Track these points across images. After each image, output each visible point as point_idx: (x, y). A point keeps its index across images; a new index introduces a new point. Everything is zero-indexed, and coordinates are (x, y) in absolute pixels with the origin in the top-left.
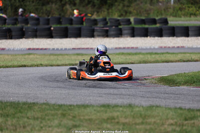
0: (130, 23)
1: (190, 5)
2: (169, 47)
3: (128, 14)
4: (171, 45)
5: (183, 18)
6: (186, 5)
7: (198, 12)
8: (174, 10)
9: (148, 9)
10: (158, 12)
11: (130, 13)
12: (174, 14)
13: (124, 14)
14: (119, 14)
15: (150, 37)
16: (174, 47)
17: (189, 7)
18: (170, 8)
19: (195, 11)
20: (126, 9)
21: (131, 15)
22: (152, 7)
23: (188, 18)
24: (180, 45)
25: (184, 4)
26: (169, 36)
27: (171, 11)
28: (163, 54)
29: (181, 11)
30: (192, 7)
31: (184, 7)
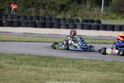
0: (79, 22)
1: (112, 13)
2: (104, 36)
3: (76, 16)
4: (105, 35)
5: (108, 20)
6: (110, 13)
7: (117, 17)
8: (103, 15)
9: (88, 14)
10: (94, 16)
11: (78, 15)
12: (103, 18)
13: (74, 16)
14: (71, 16)
15: (93, 30)
16: (106, 36)
17: (112, 14)
18: (101, 14)
19: (115, 16)
20: (75, 13)
21: (78, 17)
22: (90, 13)
23: (111, 21)
24: (110, 35)
25: (109, 12)
26: (103, 30)
27: (101, 16)
28: (101, 39)
29: (107, 16)
30: (114, 14)
31: (109, 14)
